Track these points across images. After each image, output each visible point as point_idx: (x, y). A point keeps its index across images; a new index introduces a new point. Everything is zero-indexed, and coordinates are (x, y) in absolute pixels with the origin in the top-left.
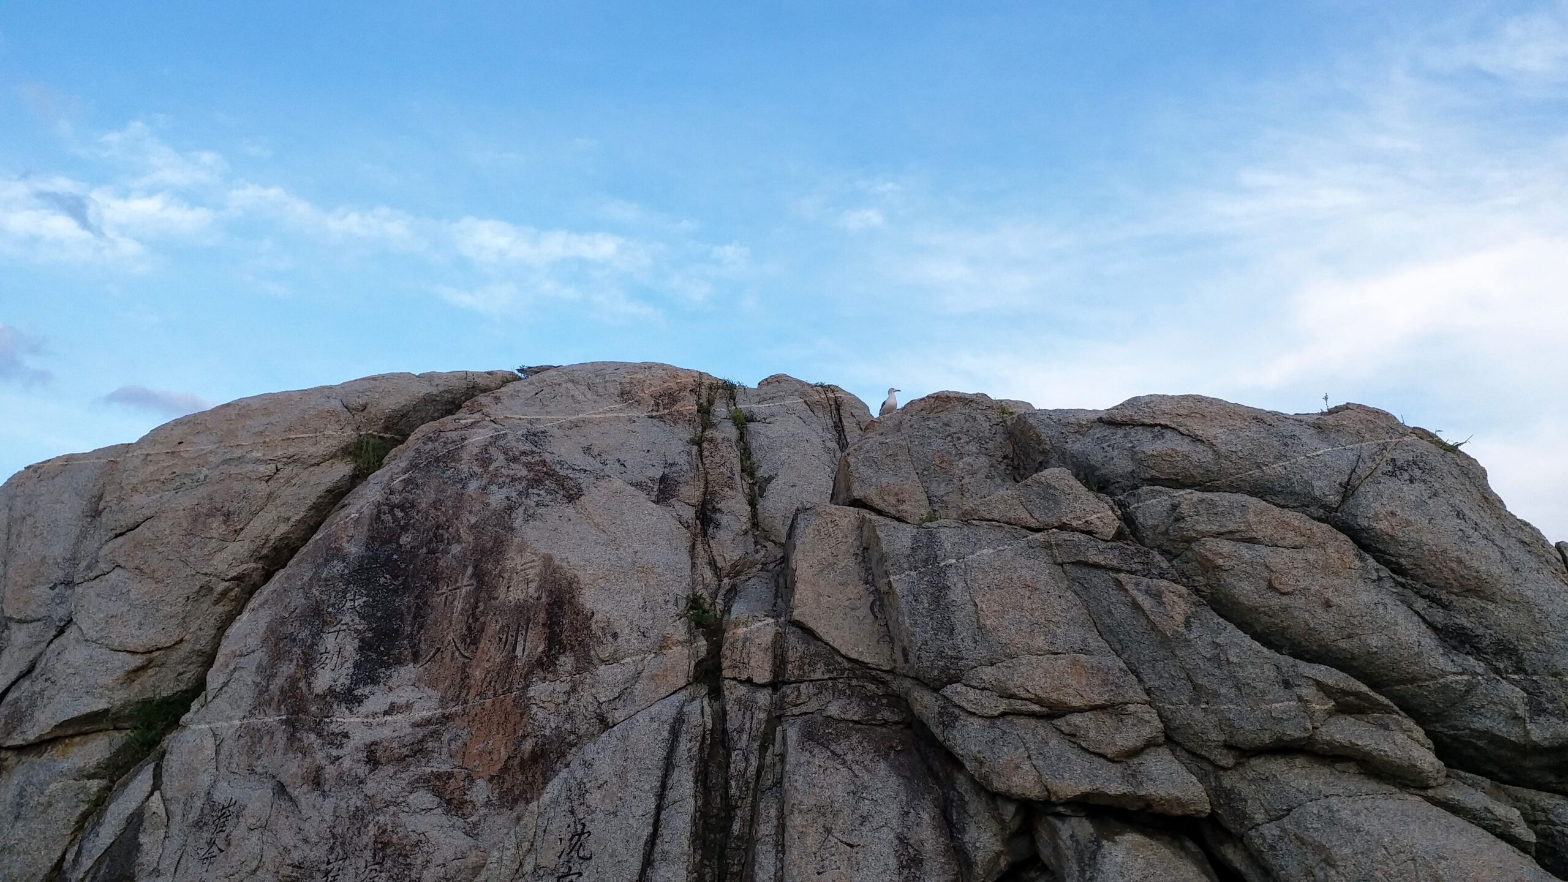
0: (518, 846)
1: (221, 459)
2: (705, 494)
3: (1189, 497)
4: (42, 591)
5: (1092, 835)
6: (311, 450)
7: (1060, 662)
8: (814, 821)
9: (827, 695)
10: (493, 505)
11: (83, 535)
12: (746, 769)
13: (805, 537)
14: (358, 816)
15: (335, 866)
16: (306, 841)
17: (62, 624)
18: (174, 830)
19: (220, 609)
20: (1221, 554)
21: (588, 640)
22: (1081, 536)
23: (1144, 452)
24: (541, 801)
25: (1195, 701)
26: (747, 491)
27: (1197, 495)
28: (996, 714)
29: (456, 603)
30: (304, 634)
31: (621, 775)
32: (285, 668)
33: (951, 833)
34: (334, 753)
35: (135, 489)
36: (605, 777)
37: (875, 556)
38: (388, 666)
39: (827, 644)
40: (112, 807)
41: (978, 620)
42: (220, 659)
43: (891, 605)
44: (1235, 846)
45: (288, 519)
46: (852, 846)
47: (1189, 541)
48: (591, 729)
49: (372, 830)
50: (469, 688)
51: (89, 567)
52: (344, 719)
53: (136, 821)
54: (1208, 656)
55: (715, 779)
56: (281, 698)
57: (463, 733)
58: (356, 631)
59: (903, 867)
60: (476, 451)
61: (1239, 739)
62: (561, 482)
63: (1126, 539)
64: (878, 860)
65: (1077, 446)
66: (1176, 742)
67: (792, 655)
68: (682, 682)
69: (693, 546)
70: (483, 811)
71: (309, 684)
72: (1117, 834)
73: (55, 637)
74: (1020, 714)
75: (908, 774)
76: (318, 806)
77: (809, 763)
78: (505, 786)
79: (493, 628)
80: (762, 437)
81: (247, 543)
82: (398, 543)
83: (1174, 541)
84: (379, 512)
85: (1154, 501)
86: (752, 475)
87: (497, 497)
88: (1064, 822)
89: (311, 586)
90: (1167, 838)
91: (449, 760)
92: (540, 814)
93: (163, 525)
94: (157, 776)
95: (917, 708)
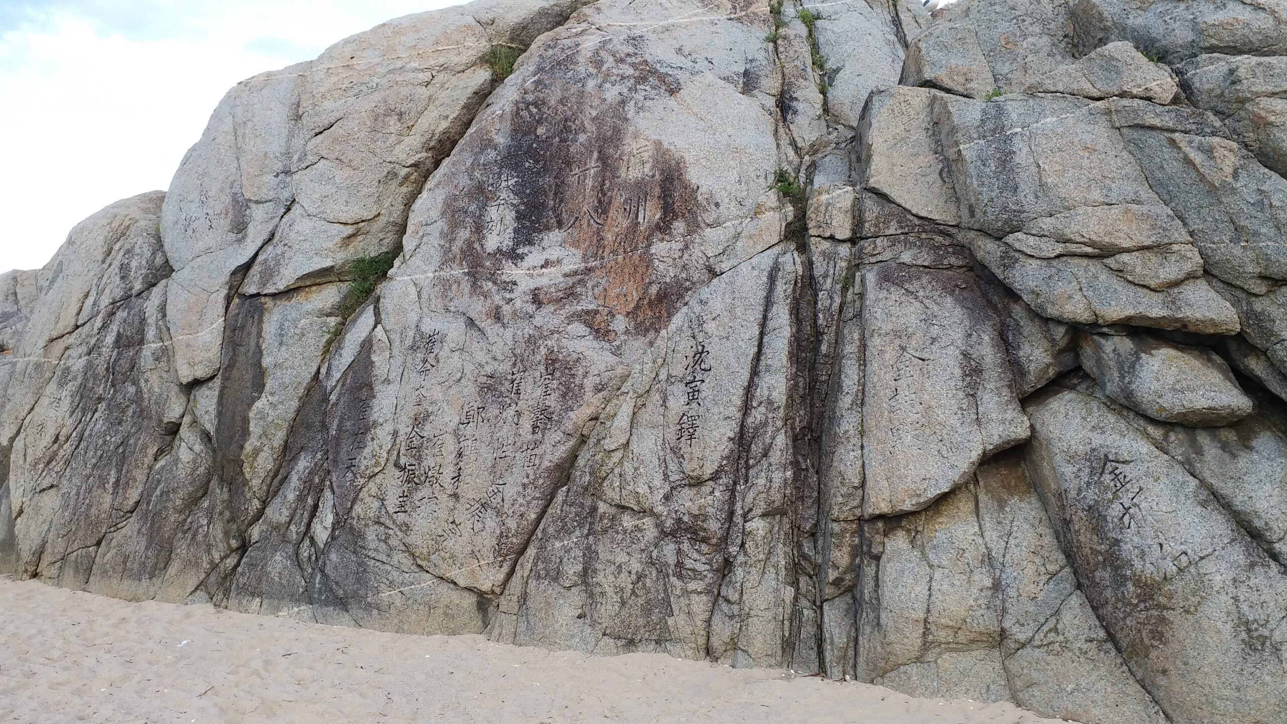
0: (654, 362)
1: (387, 70)
2: (783, 84)
3: (1247, 61)
4: (269, 178)
5: (1132, 349)
6: (456, 59)
7: (1113, 211)
8: (891, 342)
9: (900, 247)
10: (609, 100)
11: (291, 135)
12: (831, 305)
13: (880, 115)
14: (531, 341)
15: (518, 376)
16: (495, 359)
17: (288, 203)
18: (396, 352)
19: (404, 189)
20: (1273, 111)
21: (695, 209)
22: (1140, 102)
23: (1206, 23)
24: (669, 329)
25: (1235, 240)
26: (818, 81)
27: (1254, 60)
28: (1053, 256)
29: (587, 181)
30: (473, 207)
31: (731, 310)
32: (461, 234)
33: (1007, 350)
34: (508, 296)
35: (324, 97)
36: (718, 312)
37: (945, 128)
38: (540, 232)
39: (899, 205)
40: (348, 336)
41: (1040, 179)
42: (410, 229)
43: (959, 170)
44: (1259, 358)
45: (447, 117)
46: (923, 360)
47: (1243, 101)
48: (702, 277)
49: (543, 351)
50: (604, 247)
51: (300, 160)
52: (510, 271)
53: (367, 346)
54: (1252, 201)
55: (806, 312)
56: (462, 256)
57: (603, 281)
58: (512, 204)
59: (966, 375)
60: (589, 54)
61: (1274, 271)
62: (662, 78)
63: (1181, 103)
64: (946, 370)
65: (1139, 21)
66: (1212, 275)
67: (869, 216)
68: (776, 239)
69: (776, 131)
70: (623, 337)
71: (482, 246)
72: (1154, 349)
73: (285, 213)
74: (1074, 255)
75: (970, 306)
76: (501, 334)
77: (886, 298)
78: (639, 319)
79: (619, 199)
80: (829, 33)
81: (418, 137)
82: (535, 134)
83: (1228, 102)
84: (518, 108)
85: (1211, 67)
86: (821, 67)
87: (612, 93)
88: (1107, 341)
89: (473, 170)
90: (1197, 353)
91: (594, 301)
92: (669, 339)
93: (351, 124)
94: (377, 314)
95: (980, 255)
